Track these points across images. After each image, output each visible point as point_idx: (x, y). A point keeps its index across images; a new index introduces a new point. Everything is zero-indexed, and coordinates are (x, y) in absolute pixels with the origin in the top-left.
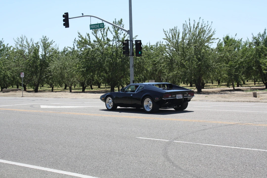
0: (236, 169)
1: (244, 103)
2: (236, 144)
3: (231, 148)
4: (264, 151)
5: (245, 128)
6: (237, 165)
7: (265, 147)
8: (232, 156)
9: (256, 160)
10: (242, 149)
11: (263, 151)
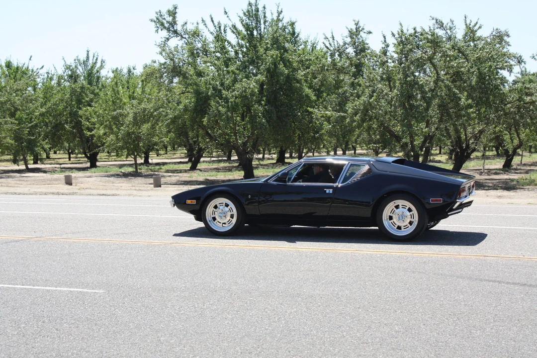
0: (23, 329)
1: (46, 196)
2: (25, 279)
3: (14, 288)
4: (80, 292)
5: (44, 247)
6: (25, 322)
7: (83, 284)
8: (16, 303)
9: (63, 310)
10: (37, 289)
11: (77, 291)
